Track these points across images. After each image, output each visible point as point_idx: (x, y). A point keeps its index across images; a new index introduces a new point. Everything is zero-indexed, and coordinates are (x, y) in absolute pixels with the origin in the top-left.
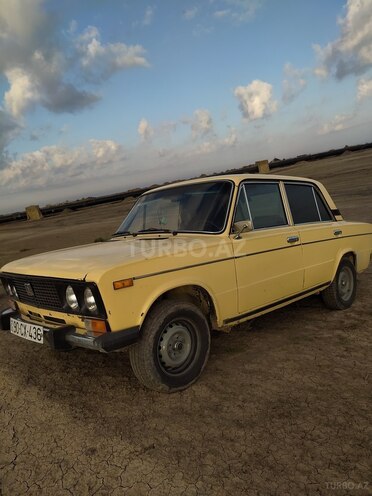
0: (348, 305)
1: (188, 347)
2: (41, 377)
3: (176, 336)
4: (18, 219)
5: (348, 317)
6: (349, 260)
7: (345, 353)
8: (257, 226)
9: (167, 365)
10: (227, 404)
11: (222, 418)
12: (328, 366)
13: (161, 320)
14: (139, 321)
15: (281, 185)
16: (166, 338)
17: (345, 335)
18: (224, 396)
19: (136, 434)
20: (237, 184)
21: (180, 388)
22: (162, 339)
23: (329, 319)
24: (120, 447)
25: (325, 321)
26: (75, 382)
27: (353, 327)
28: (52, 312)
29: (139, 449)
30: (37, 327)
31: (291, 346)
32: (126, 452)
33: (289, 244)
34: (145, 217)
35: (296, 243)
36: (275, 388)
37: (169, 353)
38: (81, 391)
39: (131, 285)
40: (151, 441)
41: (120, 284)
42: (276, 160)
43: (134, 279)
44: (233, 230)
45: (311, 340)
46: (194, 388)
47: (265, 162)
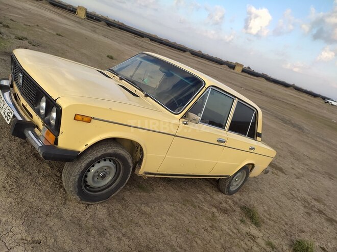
0: (231, 193)
1: (109, 179)
2: (4, 140)
3: (106, 168)
4: (70, 10)
5: (226, 202)
6: (248, 168)
7: (209, 229)
8: (203, 120)
9: (88, 183)
10: (111, 231)
11: (101, 242)
12: (193, 234)
13: (99, 155)
14: (82, 149)
15: (236, 101)
16: (97, 166)
17: (217, 214)
18: (114, 223)
19: (35, 226)
20: (206, 86)
21: (88, 203)
22: (93, 166)
23: (215, 197)
24: (16, 230)
25: (211, 197)
26: (24, 157)
27: (225, 211)
28: (28, 105)
29: (29, 239)
30: (11, 110)
31: (180, 205)
32: (19, 236)
33: (217, 143)
34: (137, 69)
35: (222, 144)
36: (150, 234)
37: (94, 177)
38: (22, 167)
39: (89, 122)
40: (41, 237)
41: (80, 118)
42: (249, 68)
43: (94, 118)
44: (185, 116)
45: (195, 207)
46: (98, 206)
47: (241, 65)
